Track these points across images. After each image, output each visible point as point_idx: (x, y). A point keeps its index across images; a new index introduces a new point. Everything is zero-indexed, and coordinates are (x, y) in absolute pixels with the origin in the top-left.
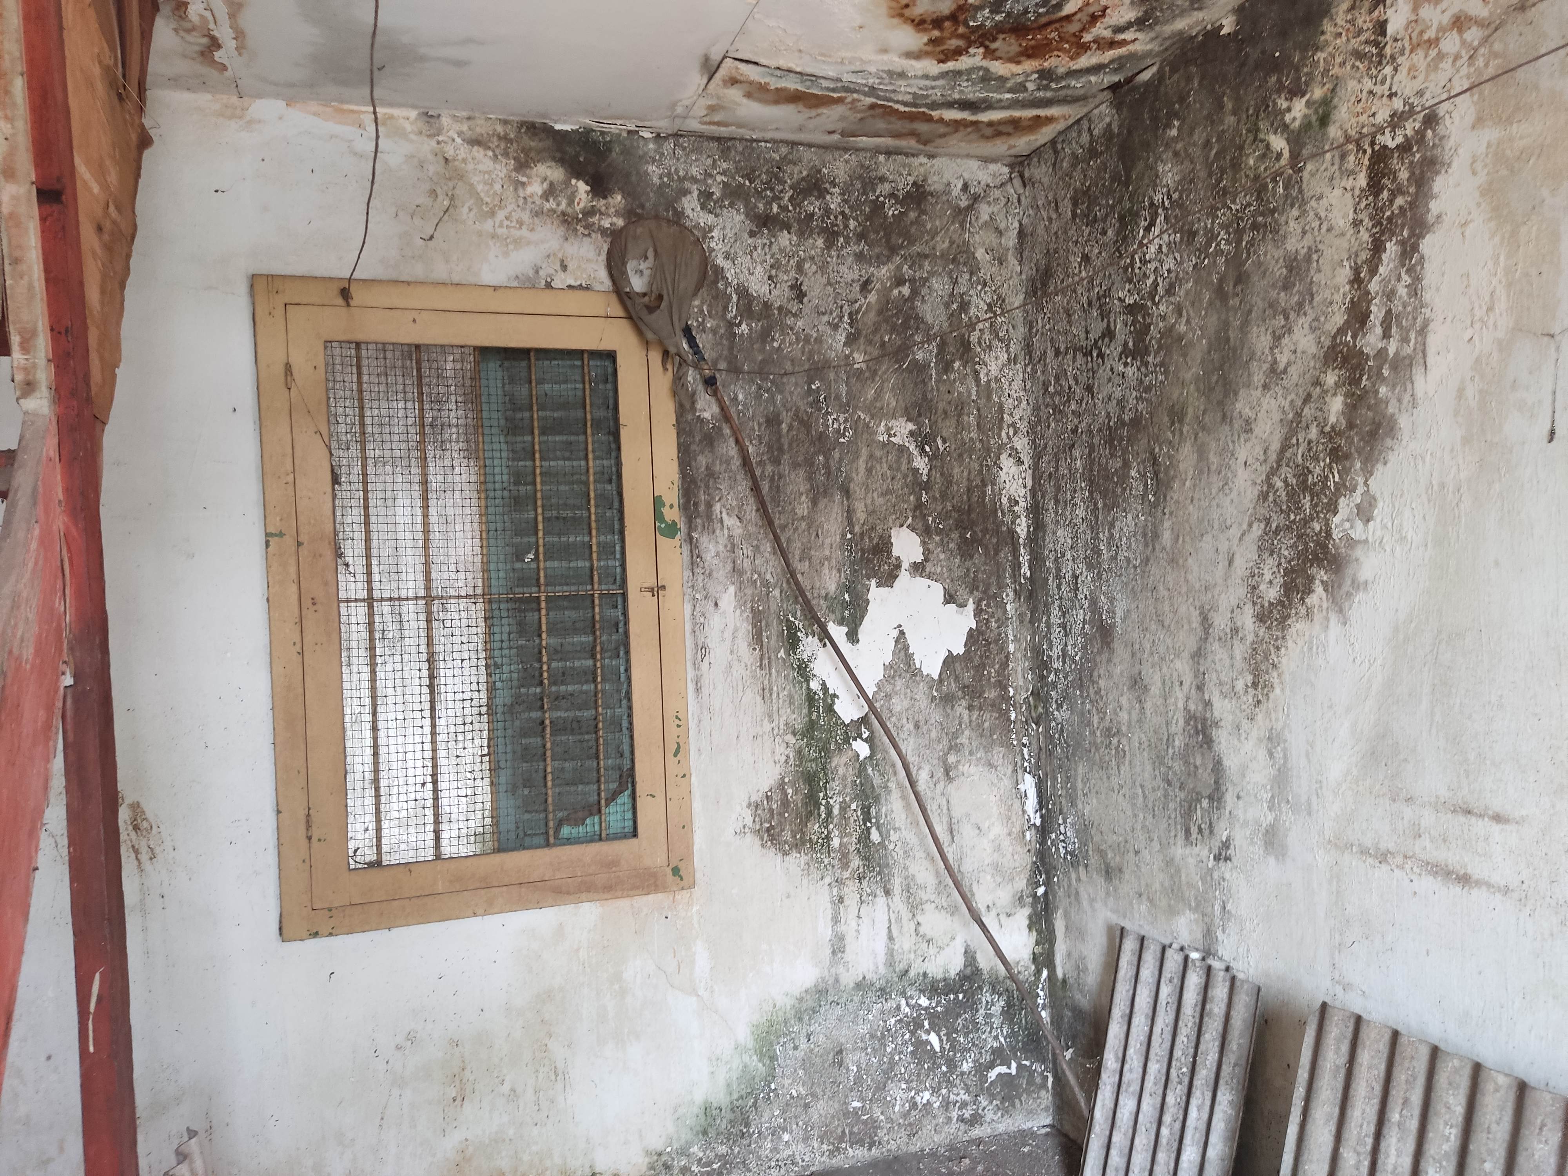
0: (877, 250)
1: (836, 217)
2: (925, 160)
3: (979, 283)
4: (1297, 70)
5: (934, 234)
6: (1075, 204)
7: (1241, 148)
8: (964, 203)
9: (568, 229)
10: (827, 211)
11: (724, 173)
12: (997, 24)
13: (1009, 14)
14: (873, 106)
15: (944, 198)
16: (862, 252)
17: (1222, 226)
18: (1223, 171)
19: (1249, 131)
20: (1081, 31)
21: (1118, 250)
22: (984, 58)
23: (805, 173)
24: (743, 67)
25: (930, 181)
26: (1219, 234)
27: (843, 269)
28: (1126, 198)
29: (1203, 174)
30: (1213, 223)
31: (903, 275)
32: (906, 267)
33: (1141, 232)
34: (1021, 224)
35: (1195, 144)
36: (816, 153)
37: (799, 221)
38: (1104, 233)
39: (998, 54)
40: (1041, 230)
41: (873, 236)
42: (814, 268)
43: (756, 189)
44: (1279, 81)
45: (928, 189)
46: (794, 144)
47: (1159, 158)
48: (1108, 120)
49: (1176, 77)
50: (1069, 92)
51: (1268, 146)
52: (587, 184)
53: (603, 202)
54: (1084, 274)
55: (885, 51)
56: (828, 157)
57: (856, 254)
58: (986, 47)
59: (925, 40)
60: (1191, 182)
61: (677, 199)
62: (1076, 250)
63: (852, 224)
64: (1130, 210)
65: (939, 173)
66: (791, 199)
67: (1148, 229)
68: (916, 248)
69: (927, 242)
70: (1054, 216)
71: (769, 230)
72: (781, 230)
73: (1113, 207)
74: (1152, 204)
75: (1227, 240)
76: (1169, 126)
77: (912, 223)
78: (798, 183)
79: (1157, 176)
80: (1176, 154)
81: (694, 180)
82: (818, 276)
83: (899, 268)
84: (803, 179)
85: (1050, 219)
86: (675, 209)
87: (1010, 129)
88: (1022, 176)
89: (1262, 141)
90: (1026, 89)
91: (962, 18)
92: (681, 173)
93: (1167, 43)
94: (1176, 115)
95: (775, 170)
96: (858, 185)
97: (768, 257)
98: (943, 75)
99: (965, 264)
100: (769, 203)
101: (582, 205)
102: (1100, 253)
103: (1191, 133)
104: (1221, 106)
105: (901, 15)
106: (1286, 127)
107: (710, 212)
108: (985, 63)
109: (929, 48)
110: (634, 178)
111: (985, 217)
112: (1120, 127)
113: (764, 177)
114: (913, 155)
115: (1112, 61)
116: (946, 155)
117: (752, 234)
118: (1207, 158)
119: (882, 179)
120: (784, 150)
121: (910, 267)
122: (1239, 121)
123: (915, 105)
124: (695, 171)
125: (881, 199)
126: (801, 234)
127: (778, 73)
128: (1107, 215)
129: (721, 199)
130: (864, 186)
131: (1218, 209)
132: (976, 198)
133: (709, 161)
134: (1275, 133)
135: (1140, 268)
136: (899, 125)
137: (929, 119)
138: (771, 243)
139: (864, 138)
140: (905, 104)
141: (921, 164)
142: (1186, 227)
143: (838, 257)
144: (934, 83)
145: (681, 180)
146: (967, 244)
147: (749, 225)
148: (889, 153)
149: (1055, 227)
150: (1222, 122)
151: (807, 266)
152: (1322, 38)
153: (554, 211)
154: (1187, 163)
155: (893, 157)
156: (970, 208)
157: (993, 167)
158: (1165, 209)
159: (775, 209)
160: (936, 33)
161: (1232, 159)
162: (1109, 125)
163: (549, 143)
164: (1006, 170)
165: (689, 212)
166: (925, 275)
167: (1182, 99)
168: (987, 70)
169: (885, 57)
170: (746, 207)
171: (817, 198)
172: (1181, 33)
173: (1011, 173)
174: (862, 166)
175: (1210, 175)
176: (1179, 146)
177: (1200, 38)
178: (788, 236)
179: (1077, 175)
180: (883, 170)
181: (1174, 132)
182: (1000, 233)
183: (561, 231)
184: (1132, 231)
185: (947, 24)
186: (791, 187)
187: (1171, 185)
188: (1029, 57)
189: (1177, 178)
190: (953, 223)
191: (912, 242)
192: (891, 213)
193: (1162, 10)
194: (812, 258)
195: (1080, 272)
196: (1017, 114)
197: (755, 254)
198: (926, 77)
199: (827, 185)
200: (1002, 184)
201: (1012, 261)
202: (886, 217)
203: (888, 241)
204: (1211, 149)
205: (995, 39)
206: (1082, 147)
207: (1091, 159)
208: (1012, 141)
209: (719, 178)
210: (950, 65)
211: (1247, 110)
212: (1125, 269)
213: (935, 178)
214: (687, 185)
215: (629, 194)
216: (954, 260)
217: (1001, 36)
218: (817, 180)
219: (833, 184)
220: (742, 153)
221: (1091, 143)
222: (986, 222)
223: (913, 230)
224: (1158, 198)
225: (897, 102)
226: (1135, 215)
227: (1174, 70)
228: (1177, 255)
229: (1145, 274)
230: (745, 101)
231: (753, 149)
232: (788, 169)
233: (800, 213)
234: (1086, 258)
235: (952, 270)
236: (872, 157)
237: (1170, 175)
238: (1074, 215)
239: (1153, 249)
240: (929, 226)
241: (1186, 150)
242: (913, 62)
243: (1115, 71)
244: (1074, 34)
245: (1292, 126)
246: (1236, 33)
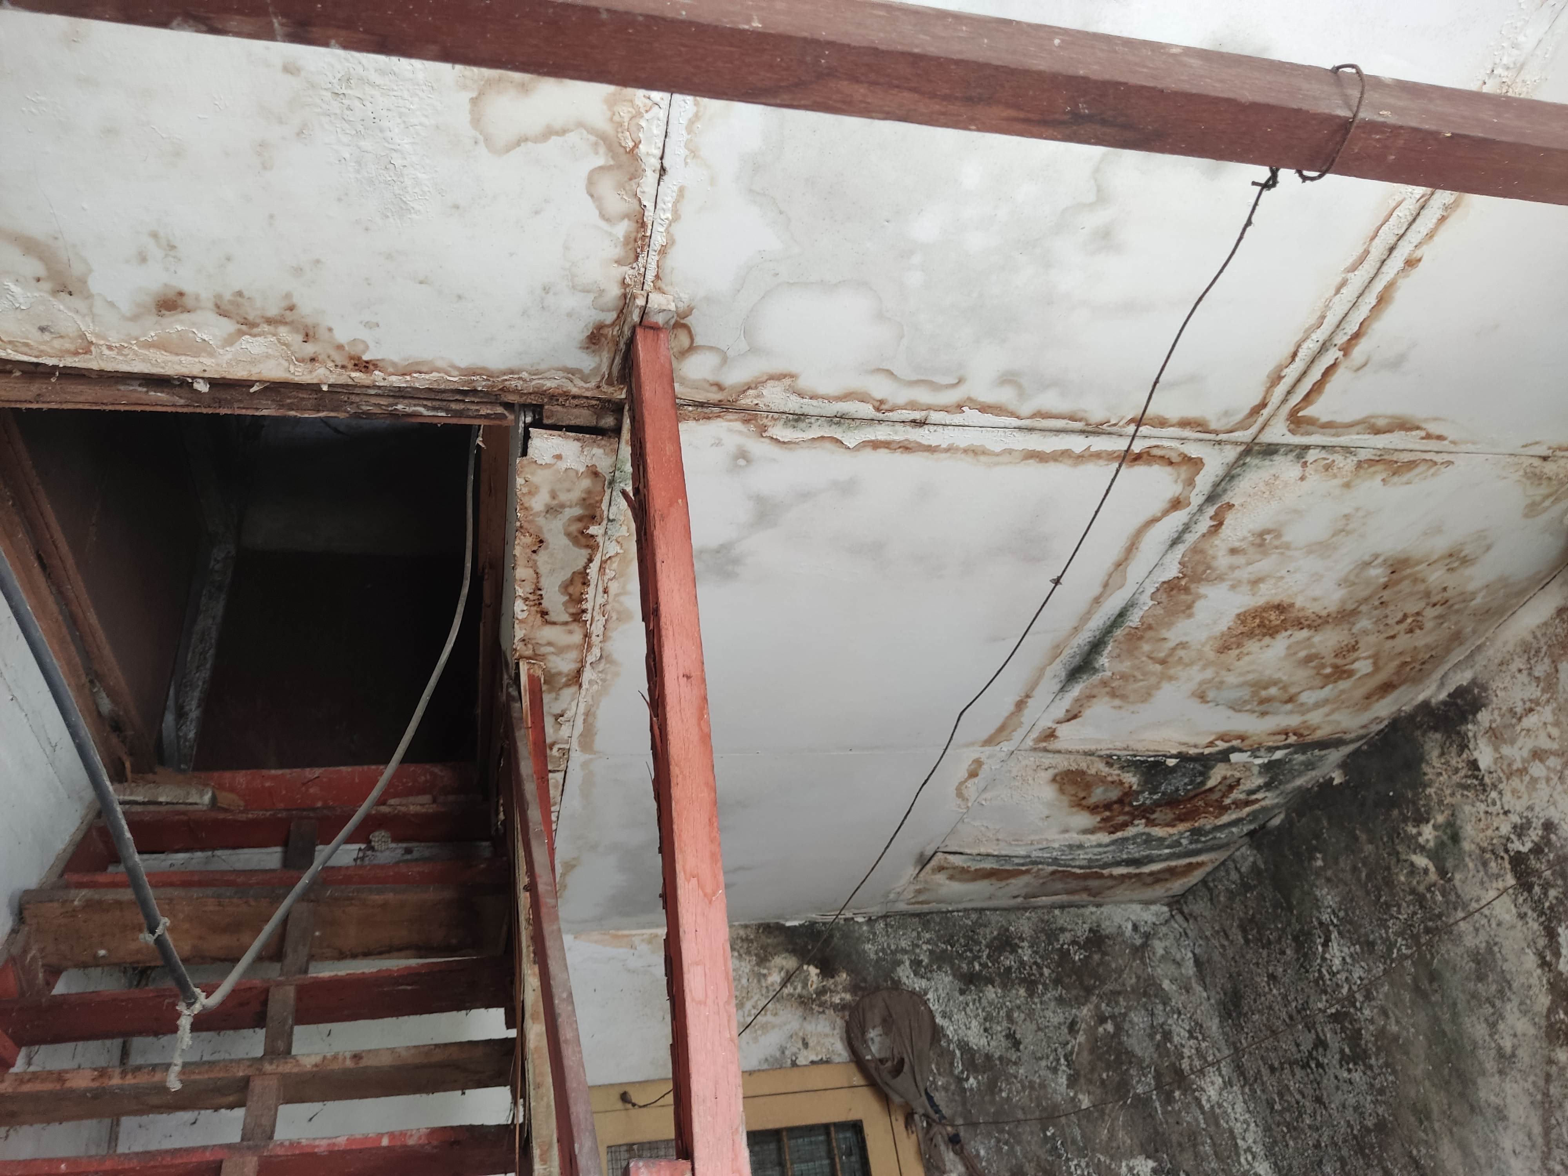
0: (1074, 992)
1: (1031, 968)
2: (1094, 909)
3: (1174, 1013)
4: (1414, 803)
5: (1120, 971)
6: (1244, 931)
7: (1388, 868)
8: (1138, 942)
9: (805, 1010)
10: (1022, 963)
11: (928, 942)
12: (1155, 801)
13: (1164, 793)
14: (1054, 873)
15: (1120, 939)
16: (1061, 996)
17: (1397, 934)
18: (1379, 889)
19: (1389, 854)
20: (1222, 797)
21: (1302, 966)
22: (1146, 825)
23: (995, 933)
24: (951, 858)
25: (1103, 926)
26: (1396, 941)
27: (1048, 1014)
28: (1294, 920)
29: (1360, 893)
30: (1387, 932)
31: (1103, 1013)
32: (1103, 1005)
33: (1320, 949)
34: (1194, 954)
35: (1343, 871)
36: (1001, 916)
37: (999, 975)
38: (1283, 953)
39: (1157, 822)
40: (1216, 957)
41: (1066, 980)
42: (1022, 1016)
43: (957, 952)
44: (1401, 813)
45: (1103, 933)
46: (981, 911)
47: (1313, 885)
48: (1251, 859)
49: (1304, 820)
50: (1216, 842)
51: (1412, 864)
52: (817, 967)
53: (831, 981)
54: (1275, 991)
55: (1066, 831)
56: (1013, 917)
57: (1056, 999)
58: (1147, 819)
59: (1098, 819)
60: (1352, 900)
61: (893, 970)
62: (1259, 971)
63: (1046, 971)
64: (1302, 930)
65: (1109, 918)
66: (989, 957)
67: (1325, 945)
68: (1108, 987)
69: (1116, 980)
70: (1226, 943)
71: (976, 986)
72: (986, 985)
73: (1283, 930)
74: (1321, 924)
75: (1406, 945)
76: (1313, 858)
77: (1098, 965)
78: (992, 942)
79: (1317, 900)
80: (1328, 880)
81: (904, 951)
82: (1028, 1023)
83: (1097, 1007)
84: (995, 938)
85: (1223, 946)
86: (892, 979)
87: (1167, 876)
88: (1182, 913)
89: (1406, 861)
90: (1180, 844)
91: (1127, 800)
92: (893, 947)
93: (1290, 796)
94: (1316, 849)
95: (971, 934)
96: (1043, 937)
97: (980, 1011)
98: (1113, 842)
99: (1156, 996)
100: (971, 963)
101: (814, 986)
102: (1285, 971)
103: (1336, 862)
104: (1356, 839)
105: (1079, 805)
106: (1422, 848)
107: (922, 977)
108: (1147, 830)
109: (1101, 825)
110: (854, 957)
111: (1160, 952)
112: (1265, 863)
113: (962, 940)
114: (1083, 906)
115: (1248, 815)
116: (1112, 902)
117: (962, 992)
118: (1359, 880)
119: (1062, 930)
120: (974, 916)
121: (1108, 1005)
122: (1377, 848)
123: (1089, 867)
124: (904, 944)
125: (1066, 946)
126: (1004, 986)
127: (979, 858)
128: (1280, 938)
129: (930, 964)
130: (1048, 937)
131: (1386, 920)
132: (1147, 936)
133: (914, 934)
134: (1415, 853)
135: (1331, 980)
136: (1074, 884)
137: (1101, 876)
138: (980, 998)
139: (1044, 898)
140: (1081, 867)
141: (1092, 913)
142: (1362, 939)
143: (1041, 1003)
144: (1106, 849)
145: (894, 953)
146: (1151, 977)
147: (958, 984)
148: (1062, 907)
149: (1230, 953)
150: (1362, 851)
151: (1016, 1015)
152: (1426, 778)
153: (791, 995)
154: (1341, 887)
155: (1067, 910)
156: (1145, 945)
157: (1154, 908)
158: (1335, 926)
159: (977, 967)
160: (1107, 814)
161: (1384, 878)
162: (1254, 863)
163: (781, 938)
164: (1166, 909)
165: (904, 980)
166: (1123, 1011)
167: (1317, 836)
168: (1149, 834)
169: (1067, 836)
170: (952, 968)
171: (1011, 953)
172: (1300, 787)
173: (1171, 911)
174: (1042, 921)
175: (1368, 893)
176: (1329, 873)
177: (1316, 789)
178: (993, 990)
179: (1237, 905)
180: (1061, 922)
181: (1320, 863)
182: (1178, 964)
183: (800, 1012)
184: (1310, 948)
185: (1115, 806)
186: (987, 946)
187: (1334, 906)
188: (1182, 821)
189: (1337, 899)
190: (1134, 960)
191: (1103, 982)
192: (1077, 958)
193: (1284, 775)
194: (1019, 1007)
195: (1271, 990)
196: (1173, 863)
197: (968, 1009)
198: (1100, 845)
199: (1016, 941)
200: (1167, 921)
201: (1198, 988)
202: (1074, 962)
203: (1081, 983)
204: (1361, 872)
205: (1154, 812)
206: (1234, 883)
207: (1246, 892)
208: (1168, 885)
209: (925, 947)
210: (1119, 835)
211: (1382, 839)
212: (1316, 982)
213: (1107, 923)
214: (899, 956)
215: (852, 972)
216: (1145, 994)
217: (1159, 809)
218: (1007, 937)
219: (1022, 939)
220: (940, 923)
221: (1242, 877)
222: (1163, 956)
223: (1101, 970)
224: (1325, 917)
225: (1075, 867)
226: (1309, 934)
227: (1300, 815)
228: (1363, 964)
229: (1337, 984)
230: (947, 882)
231: (948, 919)
232: (981, 931)
233: (999, 968)
234: (1272, 977)
235: (1145, 1004)
236: (1049, 913)
237: (1329, 897)
238: (1247, 941)
239: (1337, 962)
240: (1114, 966)
241: (1336, 876)
242: (1089, 836)
243: (1251, 822)
244: (1217, 801)
245: (1428, 846)
246: (1347, 782)
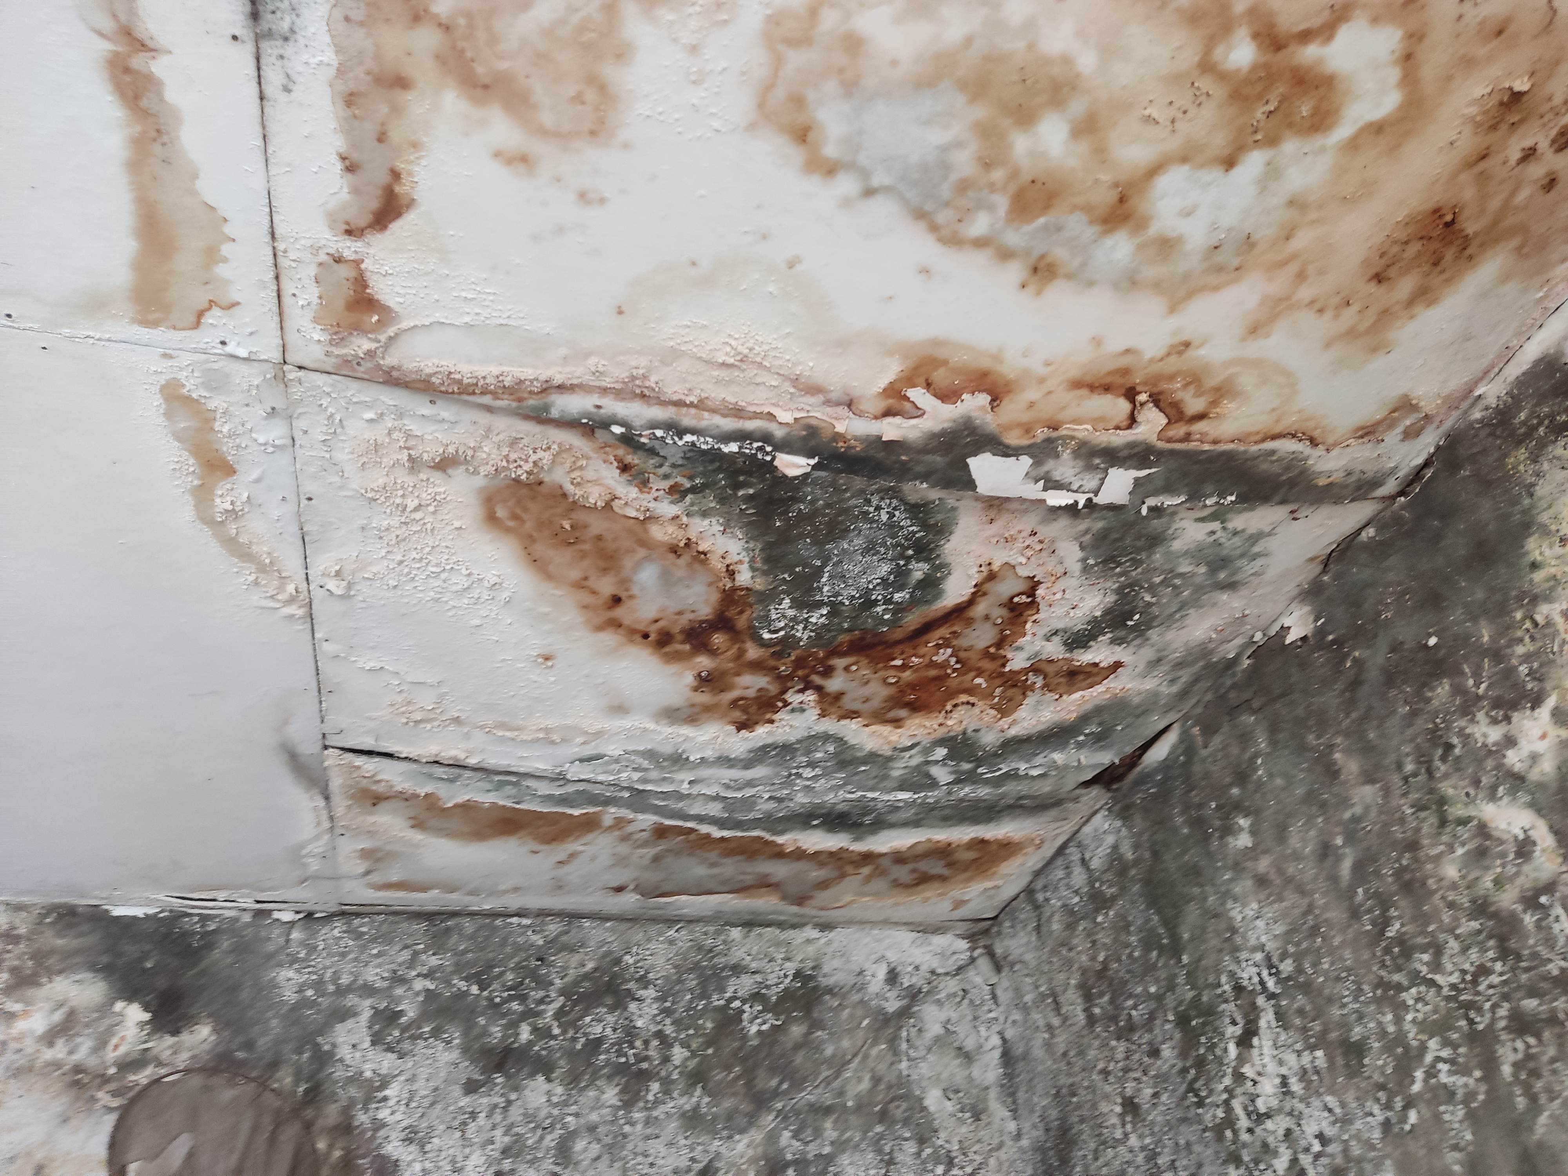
0: (728, 1103)
1: (646, 1043)
2: (814, 934)
3: (938, 1162)
4: (1497, 655)
5: (840, 1064)
6: (1088, 997)
7: (1413, 846)
8: (892, 1005)
10: (630, 1033)
11: (429, 975)
12: (820, 632)
13: (835, 609)
14: (661, 832)
15: (855, 997)
16: (696, 1108)
17: (1428, 1028)
18: (1384, 902)
19: (1420, 807)
20: (1000, 643)
21: (1191, 1089)
22: (823, 715)
23: (590, 966)
24: (368, 765)
25: (826, 969)
26: (1423, 1048)
27: (657, 1147)
28: (1181, 980)
29: (1336, 914)
30: (1398, 1020)
31: (781, 1151)
32: (787, 1134)
33: (1233, 1050)
34: (1004, 1040)
35: (1297, 856)
36: (612, 930)
37: (571, 1055)
38: (1155, 1053)
39: (848, 703)
40: (1038, 1052)
41: (718, 1076)
42: (595, 1149)
43: (490, 999)
44: (1458, 690)
45: (824, 982)
46: (573, 916)
47: (1226, 895)
48: (1110, 840)
49: (1217, 741)
50: (1022, 788)
51: (1483, 830)
52: (146, 1009)
53: (169, 1040)
54: (1133, 1141)
55: (620, 709)
56: (637, 935)
57: (683, 1115)
58: (819, 689)
59: (689, 679)
60: (1314, 931)
61: (325, 1028)
62: (1108, 1088)
63: (678, 1054)
64: (1196, 1002)
65: (843, 954)
66: (559, 1014)
67: (1245, 1041)
68: (807, 1096)
69: (828, 1081)
70: (1056, 1021)
71: (508, 1077)
72: (532, 1075)
73: (1159, 998)
74: (1239, 989)
75: (1451, 1061)
76: (1228, 830)
77: (797, 1047)
78: (576, 983)
79: (1234, 931)
80: (1262, 881)
81: (368, 990)
82: (602, 1165)
83: (772, 1137)
84: (586, 977)
85: (1050, 1028)
86: (317, 1047)
87: (937, 868)
88: (990, 953)
89: (1463, 822)
90: (934, 784)
91: (741, 622)
92: (345, 980)
93: (1185, 676)
94: (1238, 807)
95: (534, 963)
96: (692, 981)
97: (498, 1133)
98: (761, 754)
99: (906, 1122)
100: (514, 1025)
101: (122, 1050)
102: (1156, 1095)
103: (1281, 835)
104: (1332, 773)
105: (615, 624)
106: (1517, 781)
107: (390, 1049)
108: (829, 725)
109: (704, 698)
110: (245, 994)
111: (934, 1029)
112: (1136, 847)
113: (510, 976)
114: (794, 926)
115: (1085, 718)
116: (850, 923)
117: (471, 1087)
118: (1334, 879)
119: (738, 969)
120: (553, 928)
121: (796, 1136)
122: (1387, 791)
123: (738, 825)
124: (373, 975)
125: (736, 1004)
126: (573, 1080)
127: (439, 771)
128: (1152, 1017)
129: (417, 1023)
130: (704, 983)
131: (1400, 988)
132: (914, 995)
133: (406, 955)
134: (1492, 796)
135: (1250, 1131)
136: (730, 868)
137: (779, 854)
138: (509, 1103)
139: (684, 898)
140: (721, 823)
141: (809, 941)
142: (1333, 1035)
143: (647, 1122)
144: (749, 774)
145: (342, 991)
146: (903, 1081)
147: (468, 1070)
148: (750, 923)
149: (1061, 1041)
150: (1345, 802)
151: (579, 1145)
152: (1538, 576)
153: (56, 1065)
154: (1291, 898)
155: (758, 930)
156: (904, 1013)
157: (939, 941)
158: (1272, 996)
159: (525, 1033)
160: (704, 662)
161: (1399, 873)
162: (1115, 847)
163: (92, 940)
164: (963, 944)
165: (344, 1052)
166: (827, 1150)
167: (1242, 777)
168: (839, 740)
169: (626, 723)
170: (465, 1034)
171: (612, 1009)
172: (1204, 651)
173: (972, 949)
174: (700, 948)
175: (1355, 914)
176: (1263, 864)
177: (1246, 663)
178: (546, 1087)
179: (1080, 942)
180: (738, 954)
181: (1244, 840)
182: (967, 1057)
183: (59, 1105)
184: (1212, 1048)
185: (718, 639)
186: (563, 992)
187: (1270, 946)
188: (915, 707)
189: (1279, 929)
190: (875, 1042)
191: (798, 1084)
192: (754, 1029)
193: (1152, 589)
194: (592, 1128)
195: (1126, 1135)
196: (942, 835)
197: (472, 1127)
198: (726, 761)
199: (631, 985)
200: (960, 970)
201: (998, 1110)
202: (745, 1038)
203: (750, 1084)
204: (1339, 859)
205: (828, 672)
206: (1076, 892)
207: (1097, 911)
208: (956, 892)
209: (419, 985)
210: (762, 734)
211: (1399, 766)
212: (1219, 1130)
213: (837, 963)
214: (351, 1000)
215: (228, 1024)
216: (883, 1116)
217: (840, 663)
218: (614, 976)
219: (644, 981)
220: (472, 937)
221: (1091, 882)
222: (937, 1039)
223: (799, 1059)
224: (1248, 974)
225: (701, 819)
226: (1210, 1012)
227: (1209, 730)
228: (1331, 1100)
229: (1265, 1145)
230: (418, 836)
231: (496, 928)
232: (559, 960)
233: (574, 1039)
234: (1130, 1106)
235: (881, 1137)
236: (718, 933)
237: (1260, 923)
238: (1092, 1020)
239: (1268, 1087)
240: (829, 1051)
241: (1280, 871)
242: (687, 731)
243: (1100, 739)
244: (986, 654)
245: (1534, 776)
246: (1320, 633)
